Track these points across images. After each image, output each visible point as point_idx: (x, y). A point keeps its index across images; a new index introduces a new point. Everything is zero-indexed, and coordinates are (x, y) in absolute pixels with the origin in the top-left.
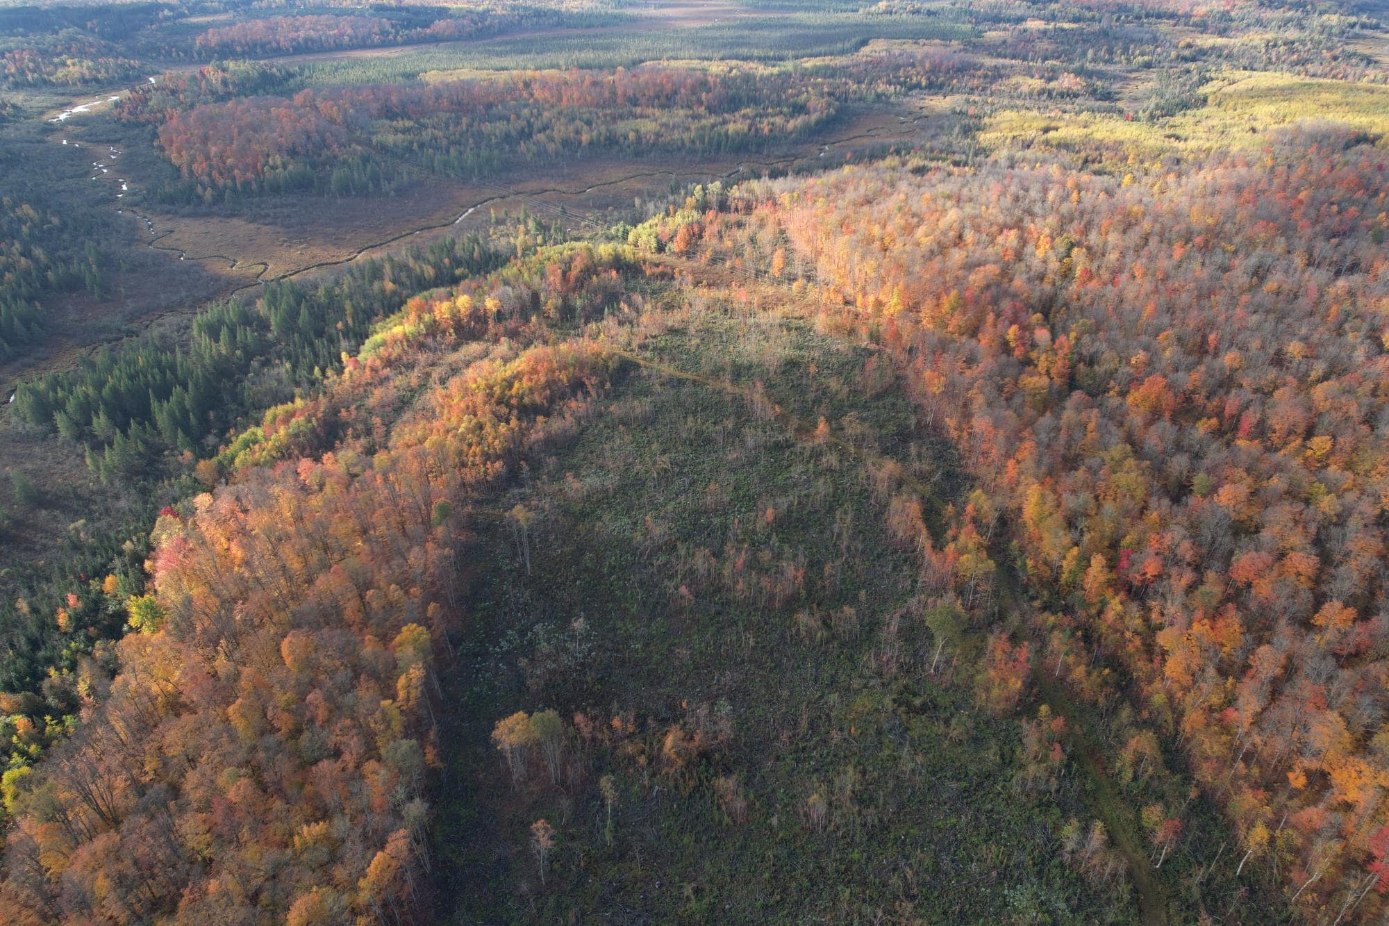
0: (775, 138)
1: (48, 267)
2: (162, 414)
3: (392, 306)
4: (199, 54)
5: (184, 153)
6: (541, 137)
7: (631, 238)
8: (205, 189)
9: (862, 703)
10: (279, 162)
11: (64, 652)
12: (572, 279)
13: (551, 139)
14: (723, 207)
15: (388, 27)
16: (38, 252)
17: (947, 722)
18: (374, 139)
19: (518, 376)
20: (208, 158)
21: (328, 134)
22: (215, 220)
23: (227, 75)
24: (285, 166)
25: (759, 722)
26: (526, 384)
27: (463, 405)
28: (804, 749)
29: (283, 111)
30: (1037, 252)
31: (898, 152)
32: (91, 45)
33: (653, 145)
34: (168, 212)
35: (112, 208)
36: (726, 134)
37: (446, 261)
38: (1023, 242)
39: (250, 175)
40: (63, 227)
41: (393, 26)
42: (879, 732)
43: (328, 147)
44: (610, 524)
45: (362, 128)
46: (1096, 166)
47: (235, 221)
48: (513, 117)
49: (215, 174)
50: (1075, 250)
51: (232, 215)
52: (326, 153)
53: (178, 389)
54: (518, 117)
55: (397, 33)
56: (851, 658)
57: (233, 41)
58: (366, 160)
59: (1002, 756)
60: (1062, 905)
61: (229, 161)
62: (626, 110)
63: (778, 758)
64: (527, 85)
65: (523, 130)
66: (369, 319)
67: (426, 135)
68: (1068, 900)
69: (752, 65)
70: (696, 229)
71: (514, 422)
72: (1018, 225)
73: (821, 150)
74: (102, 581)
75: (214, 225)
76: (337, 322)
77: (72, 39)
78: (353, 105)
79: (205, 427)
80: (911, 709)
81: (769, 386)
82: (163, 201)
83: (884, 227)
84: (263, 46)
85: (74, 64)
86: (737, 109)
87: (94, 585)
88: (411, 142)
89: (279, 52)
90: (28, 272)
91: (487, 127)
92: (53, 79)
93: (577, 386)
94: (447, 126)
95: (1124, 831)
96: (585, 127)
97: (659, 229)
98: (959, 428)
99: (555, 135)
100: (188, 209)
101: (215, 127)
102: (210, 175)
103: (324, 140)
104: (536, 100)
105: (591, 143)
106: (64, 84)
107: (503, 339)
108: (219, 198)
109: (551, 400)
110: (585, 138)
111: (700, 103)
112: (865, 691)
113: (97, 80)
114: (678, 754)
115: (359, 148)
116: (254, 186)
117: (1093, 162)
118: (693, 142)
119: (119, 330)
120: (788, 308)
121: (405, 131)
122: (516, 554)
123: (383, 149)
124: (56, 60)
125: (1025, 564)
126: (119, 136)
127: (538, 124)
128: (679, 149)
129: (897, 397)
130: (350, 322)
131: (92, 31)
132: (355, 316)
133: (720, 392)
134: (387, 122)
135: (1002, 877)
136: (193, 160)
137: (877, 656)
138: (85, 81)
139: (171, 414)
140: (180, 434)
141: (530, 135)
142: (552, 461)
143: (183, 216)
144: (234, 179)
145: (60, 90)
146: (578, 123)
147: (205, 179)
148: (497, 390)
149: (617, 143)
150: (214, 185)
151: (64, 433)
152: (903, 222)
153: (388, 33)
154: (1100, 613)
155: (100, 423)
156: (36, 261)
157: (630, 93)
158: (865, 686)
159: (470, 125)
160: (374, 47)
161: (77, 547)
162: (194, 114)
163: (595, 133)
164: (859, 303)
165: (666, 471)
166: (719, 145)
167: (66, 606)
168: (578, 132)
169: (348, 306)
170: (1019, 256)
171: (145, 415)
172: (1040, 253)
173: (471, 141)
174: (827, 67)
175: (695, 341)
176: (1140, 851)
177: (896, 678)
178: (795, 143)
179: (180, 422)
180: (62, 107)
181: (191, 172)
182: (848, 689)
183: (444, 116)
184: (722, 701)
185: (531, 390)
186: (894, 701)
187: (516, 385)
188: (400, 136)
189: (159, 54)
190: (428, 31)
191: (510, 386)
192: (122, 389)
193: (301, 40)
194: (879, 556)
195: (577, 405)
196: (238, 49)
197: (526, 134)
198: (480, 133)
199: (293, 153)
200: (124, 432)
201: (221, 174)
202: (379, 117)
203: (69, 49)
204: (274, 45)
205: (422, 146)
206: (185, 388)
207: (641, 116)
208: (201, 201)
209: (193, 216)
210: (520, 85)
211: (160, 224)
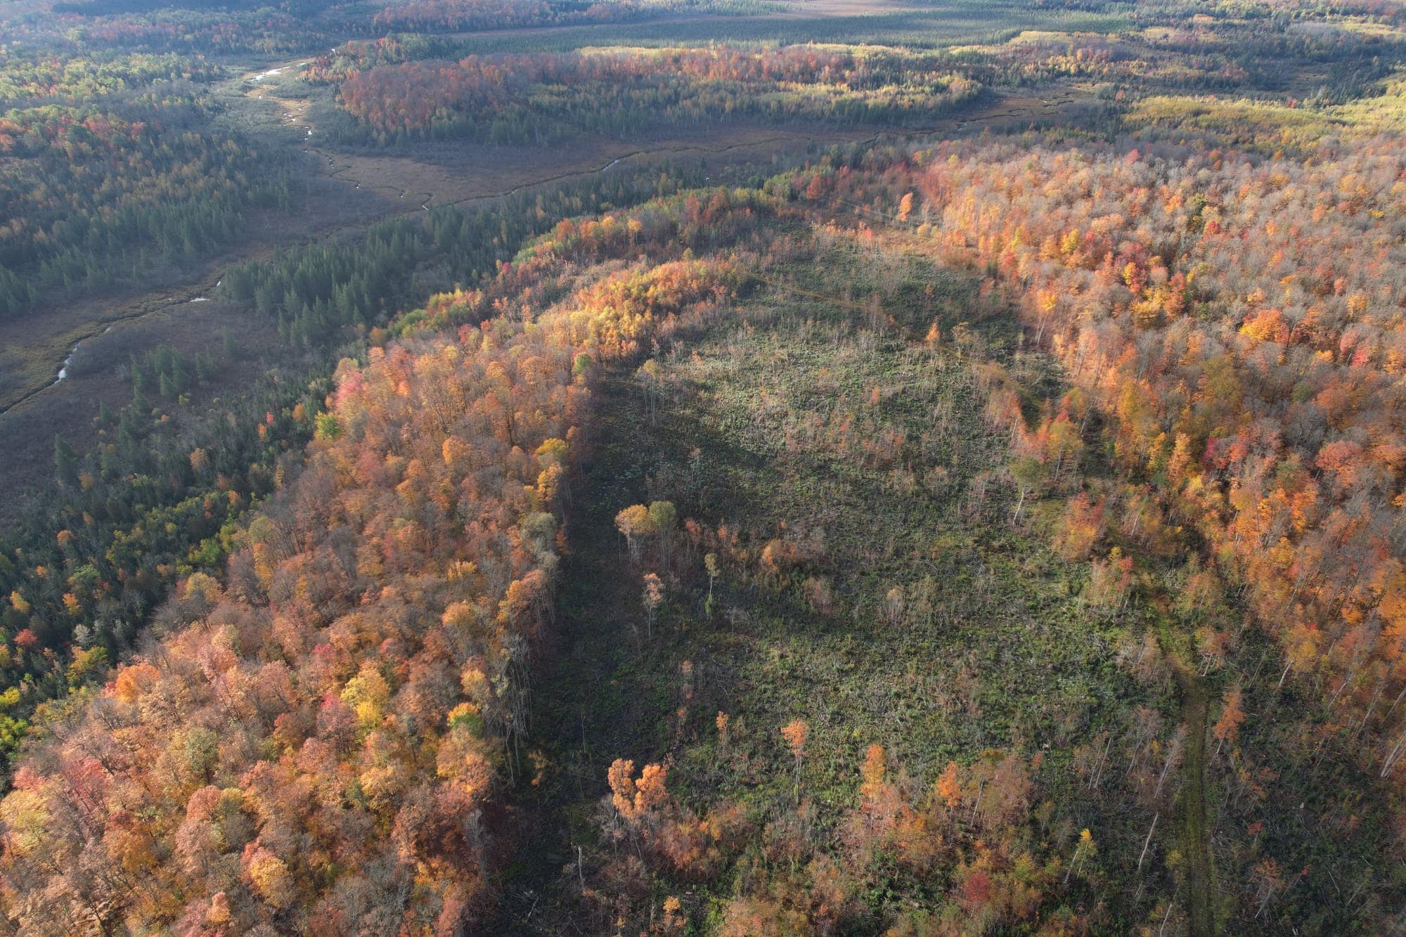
0: (914, 112)
1: (246, 189)
2: (342, 295)
3: (543, 228)
4: (376, 29)
5: (362, 104)
6: (688, 103)
7: (766, 185)
8: (379, 133)
9: (947, 541)
10: (445, 113)
11: (264, 453)
12: (708, 215)
13: (696, 105)
14: (856, 164)
15: (547, 9)
16: (240, 176)
17: (1022, 560)
18: (531, 100)
19: (654, 282)
20: (382, 108)
21: (489, 92)
22: (387, 159)
23: (401, 46)
24: (449, 118)
25: (849, 547)
26: (660, 288)
27: (603, 300)
28: (888, 569)
29: (450, 71)
30: (1166, 208)
31: (1037, 128)
32: (283, 21)
33: (794, 114)
34: (347, 152)
35: (299, 148)
36: (867, 106)
37: (593, 196)
38: (1152, 199)
39: (418, 124)
40: (260, 159)
41: (552, 9)
42: (958, 562)
43: (489, 104)
44: (728, 396)
45: (521, 90)
46: (1247, 146)
47: (405, 161)
48: (661, 85)
49: (389, 122)
50: (1207, 208)
51: (402, 156)
52: (486, 109)
53: (355, 276)
54: (666, 86)
55: (556, 14)
56: (939, 509)
57: (406, 19)
58: (522, 116)
59: (1071, 588)
60: (1110, 693)
61: (402, 112)
62: (770, 84)
63: (863, 574)
64: (677, 60)
65: (670, 97)
66: (521, 238)
67: (579, 98)
68: (1115, 690)
69: (897, 50)
70: (829, 182)
71: (648, 315)
72: (1152, 186)
73: (959, 126)
74: (292, 409)
75: (386, 163)
76: (493, 237)
77: (268, 15)
78: (513, 69)
79: (377, 308)
80: (989, 548)
81: (886, 304)
82: (342, 143)
83: (1013, 180)
84: (433, 24)
85: (270, 36)
86: (879, 87)
87: (286, 412)
88: (565, 104)
89: (446, 29)
90: (232, 192)
91: (636, 94)
92: (252, 47)
93: (705, 294)
94: (599, 92)
95: (1178, 650)
96: (730, 96)
97: (793, 180)
98: (1065, 346)
99: (701, 101)
100: (364, 150)
101: (390, 83)
102: (384, 123)
103: (486, 97)
104: (684, 74)
105: (734, 110)
106: (262, 52)
107: (641, 257)
108: (391, 140)
109: (683, 303)
110: (729, 105)
111: (843, 80)
112: (949, 533)
113: (288, 49)
114: (775, 561)
115: (517, 106)
116: (422, 133)
117: (1244, 142)
118: (833, 113)
119: (305, 238)
120: (911, 247)
121: (559, 95)
122: (643, 412)
123: (538, 108)
124: (254, 32)
125: (1113, 447)
126: (305, 92)
127: (684, 93)
128: (819, 119)
129: (1008, 320)
130: (505, 239)
131: (285, 10)
132: (509, 234)
133: (838, 307)
134: (544, 86)
135: (1056, 670)
136: (369, 110)
137: (964, 507)
138: (278, 50)
139: (349, 295)
140: (356, 311)
141: (676, 102)
142: (679, 345)
143: (360, 155)
144: (404, 127)
145: (257, 57)
146: (723, 93)
147: (381, 126)
148: (634, 291)
149: (759, 111)
150: (386, 129)
151: (261, 307)
152: (1032, 177)
153: (548, 15)
154: (1181, 490)
155: (291, 297)
156: (239, 184)
157: (775, 69)
158: (950, 529)
159: (621, 91)
160: (533, 26)
161: (271, 385)
162: (371, 74)
163: (738, 101)
164: (981, 245)
165: (783, 361)
166: (858, 116)
167: (264, 422)
168: (722, 100)
169: (503, 226)
170: (1146, 210)
171: (326, 295)
172: (1168, 210)
173: (620, 104)
174: (975, 53)
175: (820, 268)
176: (1190, 664)
177: (979, 526)
178: (935, 118)
179: (357, 301)
180: (257, 70)
181: (368, 121)
182: (934, 530)
183: (596, 84)
184: (818, 529)
185: (665, 295)
186: (976, 541)
187: (652, 289)
188: (555, 98)
189: (341, 28)
190: (585, 14)
191: (646, 290)
192: (310, 273)
193: (467, 19)
194: (974, 437)
195: (704, 307)
196: (411, 26)
197: (673, 100)
198: (630, 98)
199: (458, 108)
200: (310, 306)
201: (393, 122)
202: (536, 81)
203: (265, 24)
204: (443, 23)
205: (574, 106)
206: (362, 276)
207: (784, 90)
208: (375, 143)
209: (368, 155)
210: (670, 60)
211: (340, 161)
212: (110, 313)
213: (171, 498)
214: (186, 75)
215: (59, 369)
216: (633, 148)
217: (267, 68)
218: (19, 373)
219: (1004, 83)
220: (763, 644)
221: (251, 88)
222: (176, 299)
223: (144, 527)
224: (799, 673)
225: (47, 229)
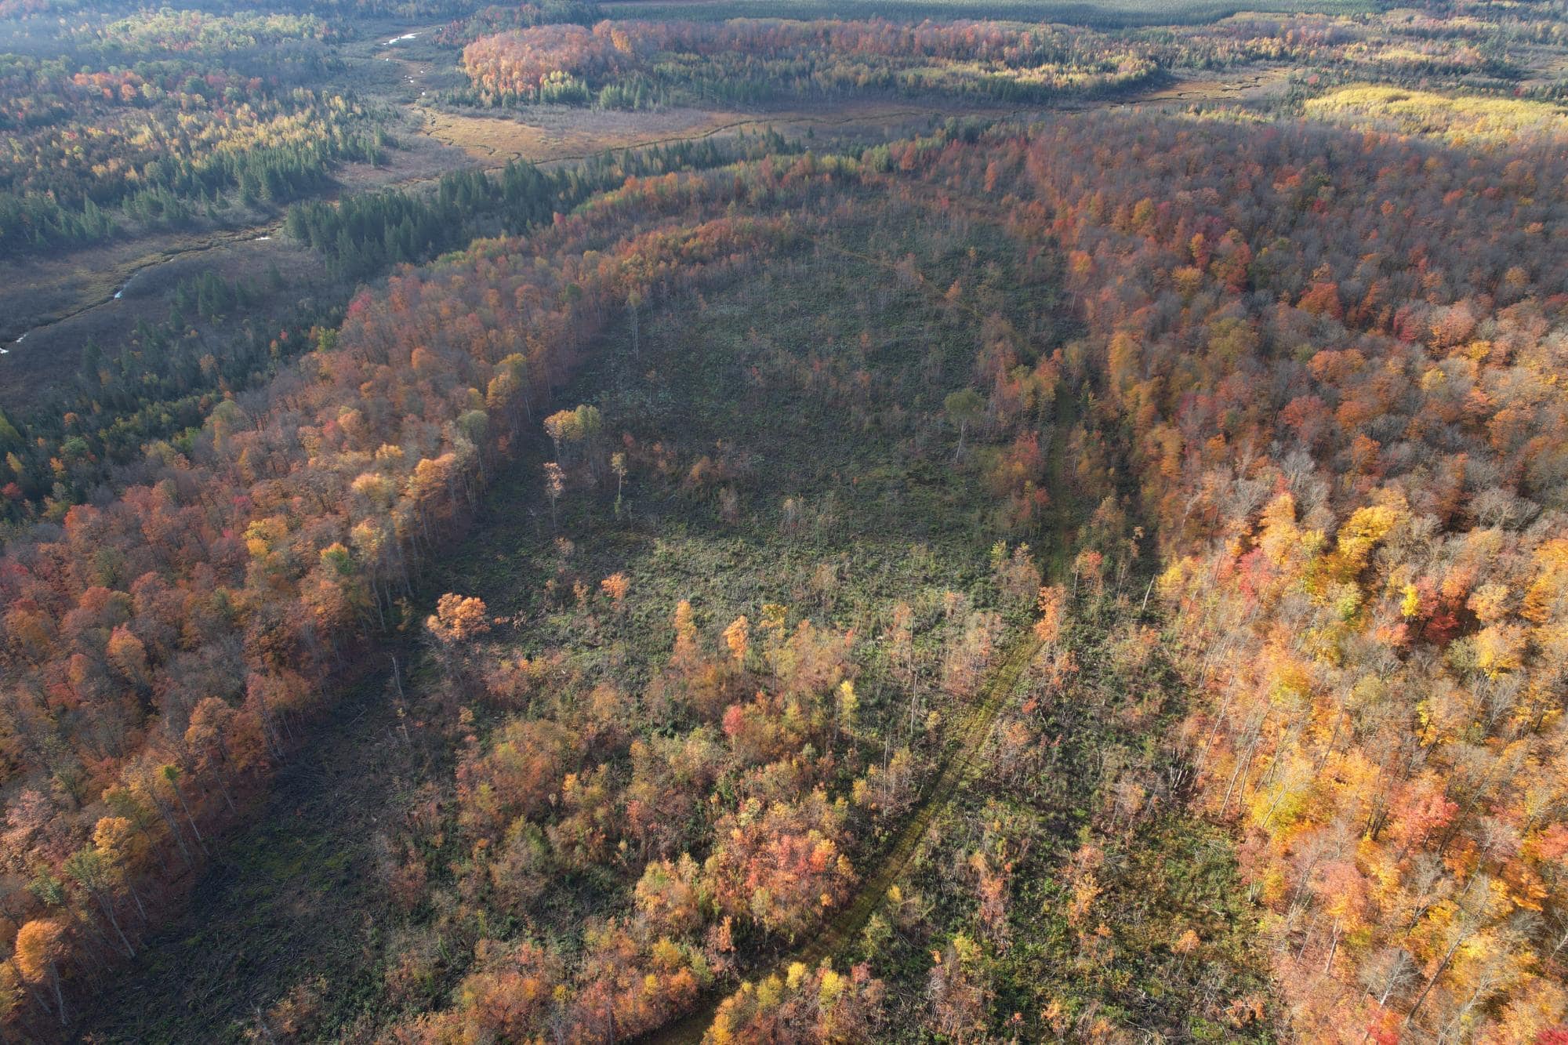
0: (1066, 92)
1: (341, 141)
3: (613, 185)
5: (479, 67)
6: (819, 75)
8: (488, 95)
10: (559, 77)
12: (784, 180)
13: (828, 77)
14: (970, 139)
16: (337, 131)
18: (655, 68)
19: (696, 236)
20: (497, 71)
21: (613, 59)
22: (489, 120)
23: (542, 12)
24: (563, 82)
29: (575, 35)
31: (1198, 111)
33: (931, 89)
34: (452, 112)
36: (1016, 85)
37: (678, 159)
39: (530, 87)
40: (363, 116)
42: (880, 490)
43: (610, 70)
45: (648, 58)
47: (507, 123)
48: (798, 57)
49: (500, 83)
51: (505, 118)
54: (804, 57)
56: (886, 445)
58: (640, 83)
61: (515, 74)
62: (918, 59)
64: (826, 33)
65: (803, 69)
66: (588, 194)
67: (707, 67)
70: (931, 154)
73: (1113, 108)
75: (487, 124)
76: (560, 193)
78: (646, 37)
80: (919, 480)
82: (450, 104)
86: (1039, 65)
87: (304, 333)
88: (690, 72)
90: (324, 144)
91: (768, 66)
92: (393, 12)
93: (745, 246)
94: (730, 62)
96: (867, 70)
97: (895, 151)
99: (834, 73)
100: (468, 110)
101: (511, 45)
102: (495, 84)
103: (606, 63)
104: (831, 47)
105: (866, 84)
106: (403, 17)
108: (497, 103)
109: (716, 255)
110: (862, 79)
111: (1002, 57)
112: (886, 465)
113: (429, 14)
115: (638, 73)
116: (531, 96)
118: (974, 90)
121: (686, 64)
123: (662, 75)
126: (431, 55)
127: (820, 65)
128: (957, 95)
130: (572, 196)
132: (577, 191)
134: (673, 54)
135: (927, 581)
136: (484, 72)
138: (419, 15)
141: (809, 73)
143: (464, 116)
144: (515, 89)
145: (398, 22)
146: (862, 66)
147: (491, 88)
148: (672, 242)
149: (895, 85)
150: (496, 93)
152: (1137, 149)
155: (342, 236)
157: (928, 43)
158: (888, 463)
159: (754, 62)
163: (875, 75)
166: (1001, 94)
167: (279, 339)
168: (857, 73)
173: (748, 74)
177: (919, 462)
178: (1088, 98)
180: (393, 34)
181: (480, 83)
184: (758, 455)
185: (701, 247)
186: (908, 474)
187: (691, 241)
188: (682, 67)
191: (685, 242)
197: (806, 72)
198: (761, 69)
199: (574, 72)
201: (505, 85)
202: (667, 49)
205: (699, 76)
207: (931, 65)
208: (481, 105)
209: (472, 116)
210: (820, 33)
211: (442, 119)
212: (177, 246)
213: (173, 394)
214: (319, 36)
215: (116, 291)
216: (746, 117)
217: (404, 33)
218: (79, 292)
219: (1186, 65)
220: (657, 542)
221: (380, 51)
222: (241, 236)
223: (143, 416)
224: (681, 567)
225: (139, 169)
